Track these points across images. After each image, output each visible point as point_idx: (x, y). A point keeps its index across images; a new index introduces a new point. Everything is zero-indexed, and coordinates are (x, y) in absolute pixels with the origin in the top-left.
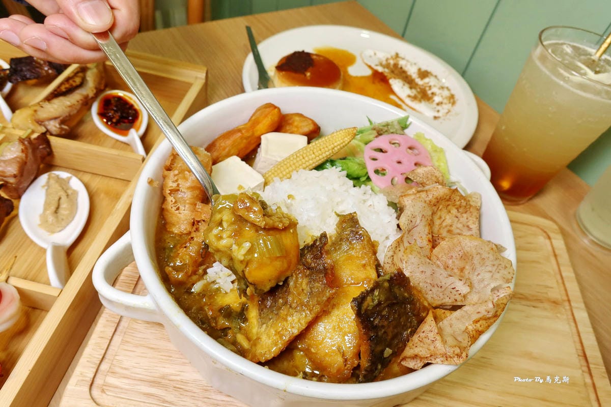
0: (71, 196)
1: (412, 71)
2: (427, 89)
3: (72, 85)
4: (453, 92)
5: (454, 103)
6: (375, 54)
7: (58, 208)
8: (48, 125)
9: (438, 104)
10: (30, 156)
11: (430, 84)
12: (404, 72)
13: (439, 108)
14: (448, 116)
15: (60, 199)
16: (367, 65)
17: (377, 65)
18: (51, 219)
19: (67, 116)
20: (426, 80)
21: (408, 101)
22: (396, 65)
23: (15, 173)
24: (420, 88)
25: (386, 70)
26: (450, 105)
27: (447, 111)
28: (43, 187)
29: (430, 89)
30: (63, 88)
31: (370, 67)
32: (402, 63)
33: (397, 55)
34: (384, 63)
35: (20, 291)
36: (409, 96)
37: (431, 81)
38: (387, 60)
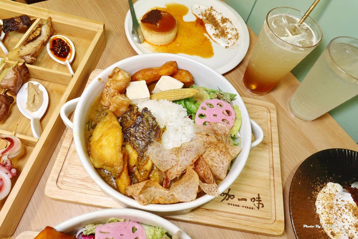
0: (40, 94)
1: (218, 18)
2: (225, 29)
3: (35, 36)
4: (238, 32)
5: (238, 38)
6: (199, 7)
7: (34, 100)
8: (26, 58)
9: (229, 39)
10: (19, 75)
11: (227, 27)
12: (214, 19)
13: (229, 41)
14: (233, 47)
15: (35, 95)
16: (194, 14)
17: (199, 15)
18: (31, 105)
19: (34, 53)
20: (225, 24)
21: (213, 37)
22: (210, 14)
23: (13, 85)
24: (221, 29)
25: (204, 18)
26: (236, 39)
27: (233, 43)
28: (26, 89)
29: (226, 30)
30: (31, 38)
32: (213, 13)
33: (212, 8)
34: (204, 13)
35: (22, 140)
36: (214, 34)
37: (228, 25)
38: (205, 11)
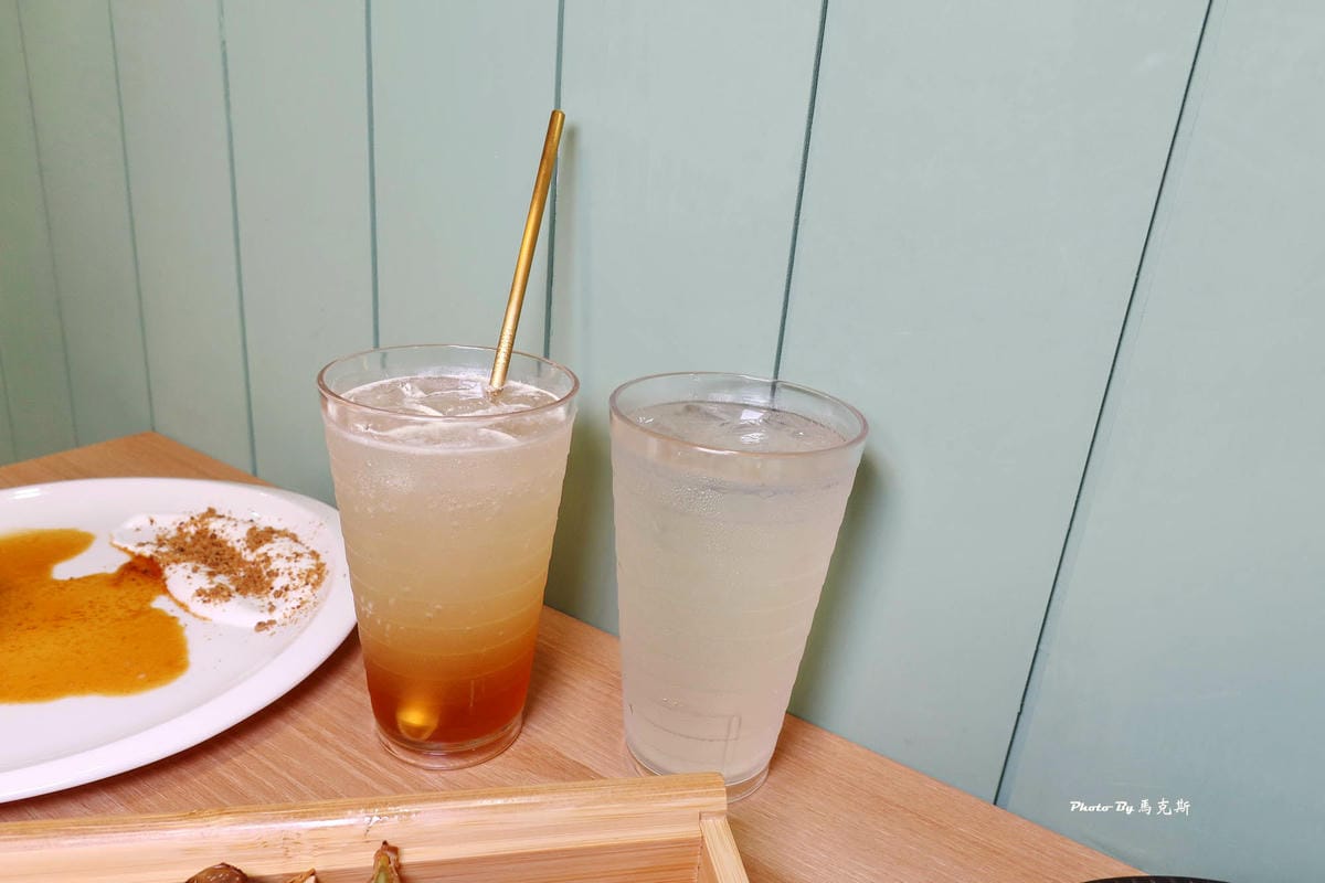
1: (234, 536)
2: (262, 566)
4: (322, 560)
5: (318, 582)
6: (152, 521)
9: (277, 594)
11: (271, 554)
12: (217, 544)
13: (278, 601)
14: (297, 616)
16: (120, 549)
17: (144, 545)
20: (263, 549)
22: (201, 534)
24: (246, 569)
25: (166, 550)
26: (310, 587)
27: (296, 604)
29: (268, 566)
31: (125, 550)
32: (214, 525)
33: (211, 512)
34: (171, 535)
36: (200, 593)
37: (275, 548)
38: (180, 529)
